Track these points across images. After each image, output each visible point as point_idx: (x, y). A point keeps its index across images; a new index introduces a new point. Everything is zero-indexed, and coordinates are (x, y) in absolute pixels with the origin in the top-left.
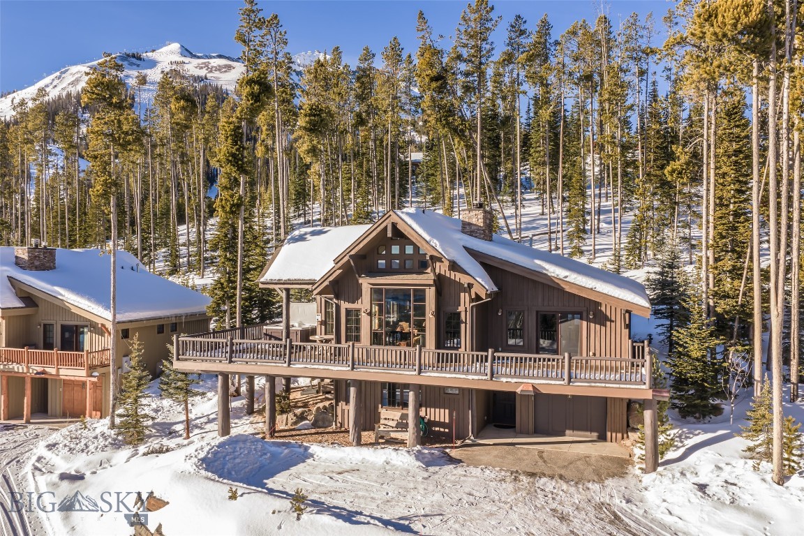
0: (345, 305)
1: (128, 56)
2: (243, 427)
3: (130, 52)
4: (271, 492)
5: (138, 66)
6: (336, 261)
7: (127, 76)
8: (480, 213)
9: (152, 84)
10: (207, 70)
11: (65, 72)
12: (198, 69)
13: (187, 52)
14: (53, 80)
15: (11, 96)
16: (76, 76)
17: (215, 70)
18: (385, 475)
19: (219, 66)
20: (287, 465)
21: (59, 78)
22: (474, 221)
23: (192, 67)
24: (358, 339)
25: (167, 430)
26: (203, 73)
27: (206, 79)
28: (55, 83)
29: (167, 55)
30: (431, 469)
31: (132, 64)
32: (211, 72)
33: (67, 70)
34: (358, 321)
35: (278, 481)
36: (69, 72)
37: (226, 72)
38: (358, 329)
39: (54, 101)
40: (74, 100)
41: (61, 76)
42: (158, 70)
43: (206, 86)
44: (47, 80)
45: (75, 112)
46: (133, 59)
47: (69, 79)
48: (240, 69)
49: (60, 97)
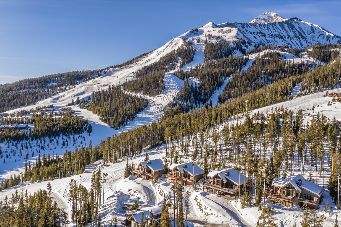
1: (194, 30)
4: (205, 197)
5: (197, 34)
6: (213, 176)
7: (193, 40)
9: (202, 42)
12: (218, 33)
14: (169, 44)
15: (157, 50)
16: (177, 41)
19: (226, 30)
20: (207, 195)
22: (226, 174)
26: (220, 34)
27: (221, 37)
29: (207, 28)
30: (218, 197)
31: (195, 34)
34: (215, 182)
36: (174, 40)
39: (170, 54)
40: (176, 53)
41: (171, 42)
42: (204, 35)
43: (221, 41)
44: (167, 44)
45: (176, 58)
46: (196, 32)
47: (174, 43)
48: (234, 31)
49: (172, 51)
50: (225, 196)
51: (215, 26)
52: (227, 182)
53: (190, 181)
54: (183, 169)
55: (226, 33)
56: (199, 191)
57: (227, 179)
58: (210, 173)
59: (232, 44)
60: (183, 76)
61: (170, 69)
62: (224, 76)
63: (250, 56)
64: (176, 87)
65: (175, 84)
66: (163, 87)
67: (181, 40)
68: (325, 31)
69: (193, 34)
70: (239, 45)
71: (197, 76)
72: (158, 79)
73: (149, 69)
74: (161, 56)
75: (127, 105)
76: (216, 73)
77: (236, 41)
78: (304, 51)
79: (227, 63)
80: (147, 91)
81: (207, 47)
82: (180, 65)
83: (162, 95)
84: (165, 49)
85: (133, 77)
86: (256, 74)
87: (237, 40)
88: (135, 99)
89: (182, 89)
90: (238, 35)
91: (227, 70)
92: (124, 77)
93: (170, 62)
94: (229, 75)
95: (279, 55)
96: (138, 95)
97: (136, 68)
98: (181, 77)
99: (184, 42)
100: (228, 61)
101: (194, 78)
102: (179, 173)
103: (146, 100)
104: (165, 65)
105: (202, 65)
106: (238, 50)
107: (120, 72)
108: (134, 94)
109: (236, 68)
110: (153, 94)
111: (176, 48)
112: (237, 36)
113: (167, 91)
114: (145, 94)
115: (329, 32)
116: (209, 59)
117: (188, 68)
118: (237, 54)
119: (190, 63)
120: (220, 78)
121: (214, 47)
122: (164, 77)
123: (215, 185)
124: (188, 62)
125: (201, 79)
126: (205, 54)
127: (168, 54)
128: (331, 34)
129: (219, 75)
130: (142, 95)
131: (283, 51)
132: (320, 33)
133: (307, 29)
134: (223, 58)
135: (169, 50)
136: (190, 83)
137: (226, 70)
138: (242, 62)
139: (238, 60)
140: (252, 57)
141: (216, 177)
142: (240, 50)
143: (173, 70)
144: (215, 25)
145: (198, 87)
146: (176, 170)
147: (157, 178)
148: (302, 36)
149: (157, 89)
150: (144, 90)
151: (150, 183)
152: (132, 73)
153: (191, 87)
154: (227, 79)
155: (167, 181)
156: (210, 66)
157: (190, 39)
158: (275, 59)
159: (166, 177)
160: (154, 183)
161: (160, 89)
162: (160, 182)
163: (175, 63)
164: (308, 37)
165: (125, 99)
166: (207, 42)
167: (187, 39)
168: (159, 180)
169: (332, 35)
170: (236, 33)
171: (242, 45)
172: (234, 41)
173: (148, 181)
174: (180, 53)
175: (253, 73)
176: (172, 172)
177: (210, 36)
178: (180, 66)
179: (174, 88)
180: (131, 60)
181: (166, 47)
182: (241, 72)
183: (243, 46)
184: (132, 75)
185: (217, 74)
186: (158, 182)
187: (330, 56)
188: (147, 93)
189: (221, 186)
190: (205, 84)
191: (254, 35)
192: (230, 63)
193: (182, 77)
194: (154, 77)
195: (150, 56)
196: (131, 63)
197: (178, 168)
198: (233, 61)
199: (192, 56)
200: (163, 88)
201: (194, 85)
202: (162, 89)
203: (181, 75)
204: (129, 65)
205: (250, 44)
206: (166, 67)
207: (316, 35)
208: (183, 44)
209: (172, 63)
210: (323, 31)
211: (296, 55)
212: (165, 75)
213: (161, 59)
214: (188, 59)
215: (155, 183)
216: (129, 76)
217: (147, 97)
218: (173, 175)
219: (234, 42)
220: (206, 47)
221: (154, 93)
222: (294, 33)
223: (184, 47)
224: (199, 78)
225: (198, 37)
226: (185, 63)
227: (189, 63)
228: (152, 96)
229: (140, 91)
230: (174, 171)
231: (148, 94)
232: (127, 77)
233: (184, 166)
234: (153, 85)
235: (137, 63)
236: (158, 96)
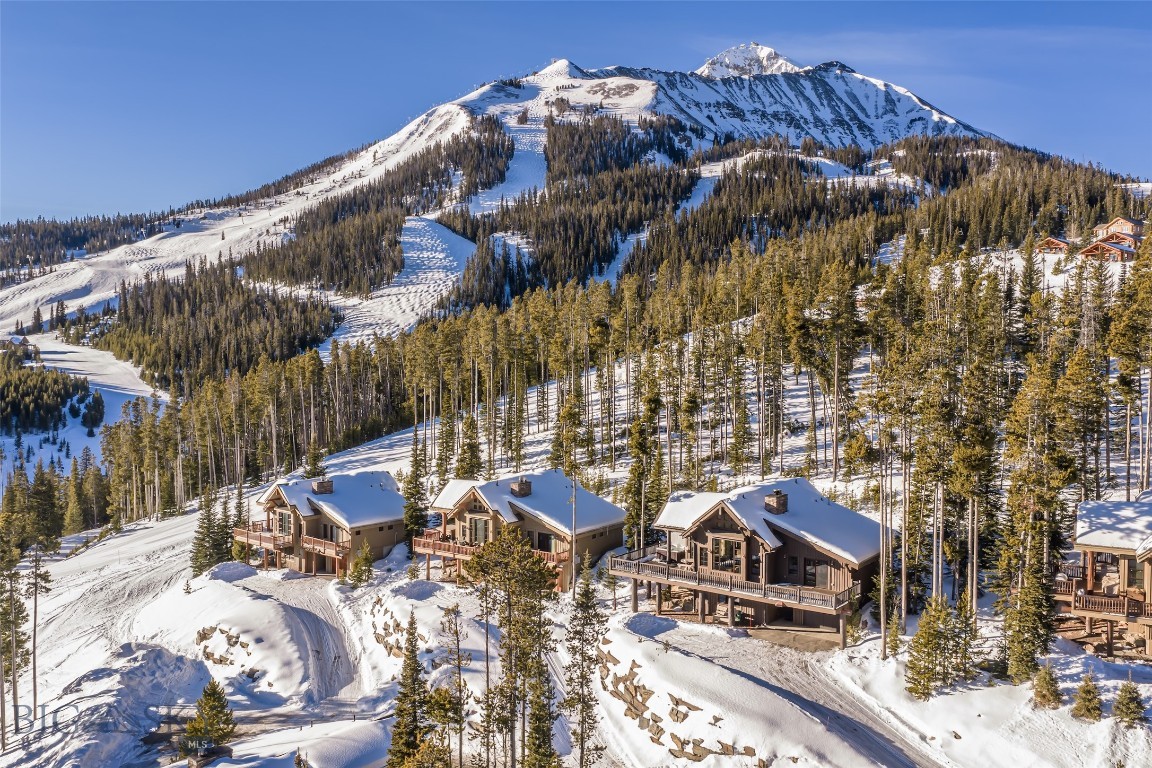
0: (699, 545)
1: (505, 83)
2: (645, 606)
3: (506, 78)
4: (656, 641)
5: (517, 97)
6: (693, 524)
7: (504, 113)
8: (775, 499)
9: (535, 121)
10: (603, 94)
11: (430, 115)
12: (591, 95)
13: (577, 71)
14: (419, 125)
15: (372, 149)
16: (445, 118)
17: (614, 94)
18: (711, 638)
19: (618, 87)
20: (664, 630)
21: (425, 122)
22: (771, 503)
23: (583, 93)
24: (706, 564)
25: (603, 604)
26: (597, 99)
27: (602, 107)
28: (421, 130)
29: (552, 77)
30: (734, 638)
31: (509, 95)
32: (608, 97)
33: (434, 112)
34: (706, 554)
35: (661, 637)
36: (437, 114)
37: (627, 95)
38: (706, 559)
39: (422, 156)
40: (444, 153)
41: (427, 120)
42: (541, 100)
43: (602, 119)
44: (412, 126)
45: (446, 169)
46: (511, 89)
47: (437, 122)
48: (645, 91)
49: (428, 150)
50: (772, 633)
51: (578, 73)
52: (778, 550)
53: (552, 564)
54: (510, 503)
55: (617, 96)
56: (607, 612)
57: (777, 532)
58: (669, 506)
59: (640, 131)
60: (471, 230)
61: (424, 208)
62: (620, 228)
63: (702, 168)
64: (446, 263)
65: (442, 251)
66: (398, 263)
67: (462, 112)
68: (928, 108)
69: (502, 94)
70: (663, 134)
71: (522, 229)
72: (378, 235)
73: (343, 208)
74: (391, 164)
75: (254, 324)
76: (590, 216)
77: (651, 122)
78: (879, 156)
79: (626, 188)
80: (336, 278)
81: (553, 138)
82: (458, 195)
83: (395, 290)
84: (404, 143)
85: (285, 234)
86: (729, 221)
87: (654, 119)
88: (290, 305)
89: (468, 268)
90: (659, 102)
91: (629, 210)
92: (248, 237)
93: (423, 185)
94: (635, 226)
95: (801, 165)
96: (302, 292)
97: (294, 206)
98: (465, 229)
99: (473, 119)
100: (632, 179)
101: (513, 234)
102: (486, 522)
103: (332, 310)
104: (403, 195)
105: (539, 194)
106: (659, 151)
107: (238, 221)
108: (283, 290)
109: (660, 204)
110: (359, 289)
111: (445, 138)
112: (654, 107)
113: (413, 278)
114: (330, 288)
115: (941, 113)
116: (563, 175)
117: (487, 205)
118: (659, 161)
119: (495, 189)
120: (605, 233)
121: (580, 139)
122: (399, 230)
123: (707, 570)
124: (488, 185)
125: (538, 237)
126: (547, 159)
127: (415, 158)
128: (946, 118)
129: (603, 222)
130: (314, 292)
131: (809, 155)
132: (914, 115)
133: (872, 98)
134: (611, 170)
135: (418, 146)
136: (499, 251)
137: (624, 210)
138: (678, 185)
139: (665, 180)
140: (713, 171)
141: (717, 521)
142: (665, 152)
143: (434, 210)
144: (576, 67)
145: (528, 266)
146: (471, 511)
147: (369, 562)
148: (859, 120)
149: (374, 268)
150: (325, 272)
151: (328, 590)
152: (281, 221)
153: (501, 263)
154: (632, 239)
155: (422, 576)
156: (566, 198)
157: (494, 110)
158: (788, 176)
159: (418, 550)
160: (346, 589)
161: (387, 270)
162: (383, 581)
163: (441, 187)
164: (878, 125)
165: (247, 304)
166: (553, 124)
167: (483, 110)
168: (376, 572)
169: (951, 121)
170: (651, 95)
171: (671, 135)
172: (645, 119)
173: (320, 580)
174: (458, 152)
175: (721, 216)
176: (450, 528)
177: (562, 104)
178: (461, 196)
179: (439, 268)
180: (279, 183)
181: (408, 138)
182: (679, 212)
183: (676, 139)
184: (281, 228)
185: (596, 222)
186: (371, 585)
187: (964, 170)
188: (334, 285)
189: (741, 577)
190: (553, 253)
191: (706, 112)
192: (637, 185)
193: (469, 231)
194: (363, 230)
195: (349, 168)
196: (278, 192)
197: (482, 496)
198: (649, 180)
199: (500, 164)
200: (400, 266)
201: (514, 258)
202: (395, 268)
203: (465, 221)
204: (268, 196)
205: (700, 135)
206: (409, 200)
207: (903, 120)
208: (469, 124)
209: (431, 186)
210: (922, 109)
211: (854, 168)
212: (404, 221)
213: (388, 173)
214: (488, 176)
215: (354, 588)
216: (268, 231)
217: (334, 298)
218: (454, 539)
219: (645, 125)
220: (549, 137)
221: (365, 283)
222: (834, 109)
223: (474, 135)
224: (532, 233)
225: (520, 104)
226: (477, 188)
227: (490, 188)
228: (354, 295)
229: (309, 278)
230: (462, 518)
231: (339, 289)
232: (260, 235)
233: (516, 487)
234: (361, 255)
235: (300, 190)
236: (380, 293)
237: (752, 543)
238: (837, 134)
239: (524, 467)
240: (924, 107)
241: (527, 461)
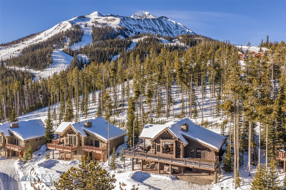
0: (157, 144)
1: (81, 17)
3: (81, 15)
5: (84, 20)
7: (81, 24)
9: (89, 26)
10: (107, 21)
11: (61, 24)
12: (104, 21)
13: (100, 15)
14: (57, 26)
15: (44, 32)
16: (65, 25)
18: (165, 181)
19: (111, 19)
20: (146, 178)
21: (59, 26)
23: (102, 20)
24: (160, 151)
25: (120, 166)
26: (105, 22)
27: (107, 24)
28: (58, 27)
29: (94, 16)
30: (174, 181)
31: (82, 20)
32: (108, 21)
33: (62, 23)
34: (160, 148)
36: (62, 24)
37: (113, 21)
39: (58, 34)
40: (64, 34)
41: (60, 25)
42: (91, 21)
43: (107, 27)
44: (55, 27)
45: (65, 38)
46: (83, 18)
47: (62, 26)
48: (118, 20)
49: (60, 33)
52: (188, 145)
53: (101, 152)
54: (84, 130)
55: (110, 21)
56: (122, 170)
57: (187, 139)
58: (144, 130)
59: (116, 30)
60: (72, 54)
61: (59, 48)
62: (112, 54)
63: (133, 40)
64: (65, 62)
65: (64, 59)
66: (51, 62)
67: (69, 23)
68: (186, 28)
69: (80, 19)
70: (123, 31)
71: (86, 53)
72: (45, 54)
73: (36, 47)
74: (50, 36)
75: (8, 78)
76: (104, 51)
77: (119, 28)
78: (175, 38)
79: (113, 44)
80: (33, 65)
81: (94, 31)
82: (68, 45)
83: (50, 69)
84: (53, 31)
85: (19, 54)
86: (141, 53)
87: (120, 27)
88: (19, 73)
89: (71, 63)
90: (121, 23)
91: (115, 49)
92: (7, 54)
93: (59, 42)
94: (116, 53)
95: (157, 40)
96: (23, 69)
97: (22, 46)
98: (70, 53)
99: (72, 25)
100: (115, 42)
101: (83, 55)
102: (75, 137)
103: (32, 74)
104: (53, 44)
105: (90, 45)
106: (122, 36)
107: (5, 50)
108: (17, 69)
109: (122, 48)
110: (40, 68)
111: (65, 30)
112: (120, 24)
113: (56, 66)
114: (31, 68)
115: (188, 30)
116: (97, 40)
117: (76, 47)
118: (122, 38)
119: (78, 43)
120: (108, 55)
121: (101, 31)
122: (52, 53)
123: (160, 153)
124: (76, 42)
125: (90, 55)
126: (92, 36)
127: (56, 35)
128: (190, 31)
129: (108, 52)
130: (27, 69)
131: (159, 38)
132: (182, 30)
133: (173, 25)
134: (110, 39)
135: (57, 32)
136: (80, 59)
137: (113, 49)
138: (127, 44)
139: (123, 42)
140: (135, 41)
141: (165, 135)
142: (123, 36)
143: (62, 48)
144: (100, 14)
145: (88, 63)
146: (69, 133)
147: (31, 152)
148: (170, 31)
149: (44, 63)
150: (30, 64)
151: (15, 163)
152: (17, 50)
153: (80, 62)
154: (116, 57)
155: (51, 157)
156: (98, 46)
157: (78, 23)
158: (154, 42)
159: (49, 148)
160: (21, 164)
161: (48, 63)
162: (36, 159)
163: (63, 42)
164: (174, 32)
165: (6, 72)
166: (94, 27)
167: (75, 23)
168: (34, 156)
170: (119, 22)
171: (125, 31)
172: (118, 27)
173: (12, 160)
174: (68, 33)
175: (138, 51)
176: (62, 139)
177: (96, 23)
178: (69, 45)
179: (63, 63)
180: (17, 40)
181: (54, 30)
182: (127, 50)
183: (126, 33)
184: (17, 52)
185: (106, 52)
186: (32, 161)
187: (196, 42)
188: (33, 67)
189: (174, 156)
190: (94, 60)
191: (133, 27)
192: (116, 43)
193: (71, 54)
194: (41, 52)
195: (38, 37)
196: (17, 43)
197: (73, 128)
198: (119, 42)
199: (80, 37)
200: (52, 62)
201: (84, 61)
202: (50, 63)
203: (70, 51)
204: (14, 44)
205: (132, 32)
206: (54, 45)
207: (180, 31)
208: (71, 27)
209: (61, 42)
210: (184, 28)
211: (170, 41)
212: (53, 51)
213: (49, 39)
214: (77, 40)
215: (25, 162)
216: (13, 53)
217: (32, 71)
218: (63, 143)
220: (93, 31)
221: (42, 67)
222: (163, 27)
223: (73, 29)
224: (89, 55)
225: (85, 22)
226: (73, 43)
227: (77, 43)
228: (38, 70)
229: (25, 65)
230: (66, 136)
231: (33, 69)
232: (11, 54)
233: (86, 124)
234: (40, 59)
235: (24, 42)
236: (46, 70)
237: (178, 143)
238: (164, 34)
239: (88, 117)
240: (185, 28)
241: (89, 114)
